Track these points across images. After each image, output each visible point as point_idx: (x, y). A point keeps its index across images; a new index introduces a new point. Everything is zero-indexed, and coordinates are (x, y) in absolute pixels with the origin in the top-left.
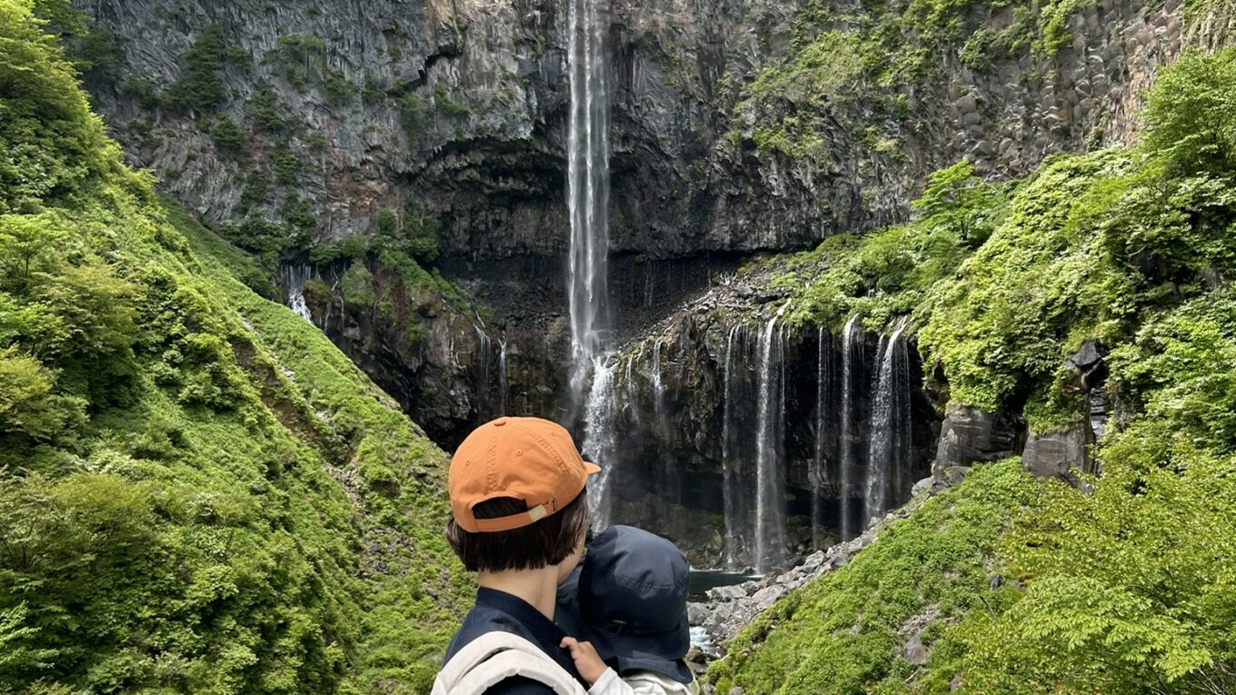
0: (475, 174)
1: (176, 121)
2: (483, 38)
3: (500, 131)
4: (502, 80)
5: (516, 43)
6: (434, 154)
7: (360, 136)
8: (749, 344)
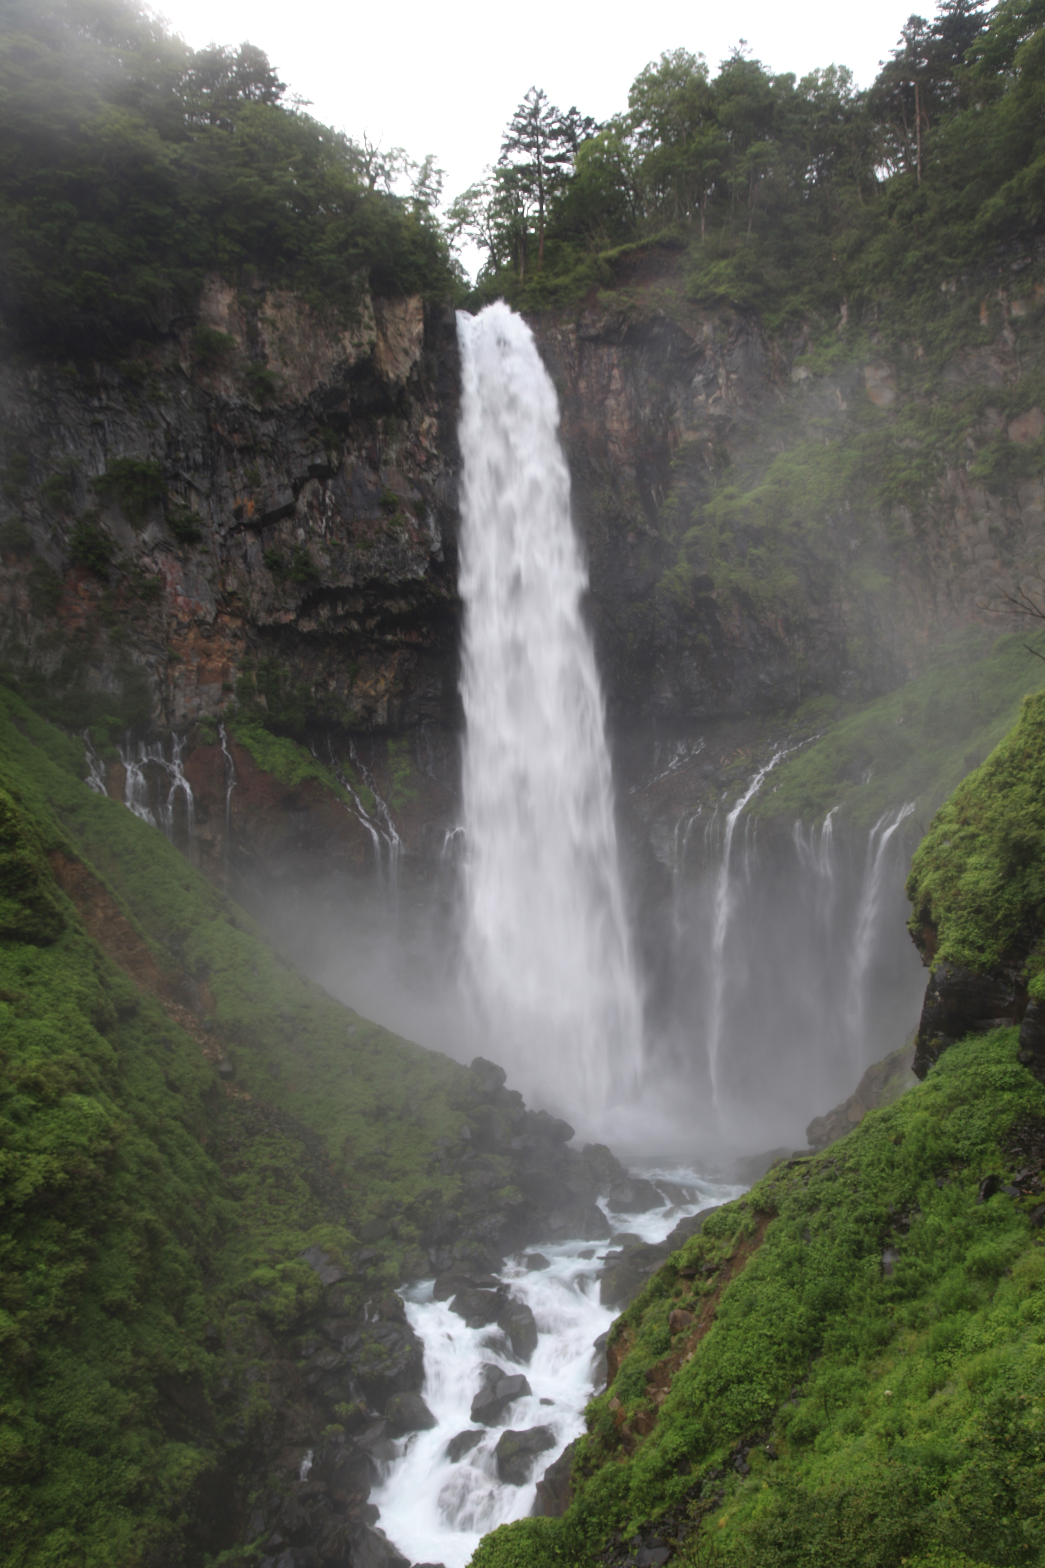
0: (355, 626)
2: (364, 453)
3: (386, 570)
4: (389, 506)
5: (406, 459)
6: (304, 600)
7: (210, 581)
8: (705, 841)
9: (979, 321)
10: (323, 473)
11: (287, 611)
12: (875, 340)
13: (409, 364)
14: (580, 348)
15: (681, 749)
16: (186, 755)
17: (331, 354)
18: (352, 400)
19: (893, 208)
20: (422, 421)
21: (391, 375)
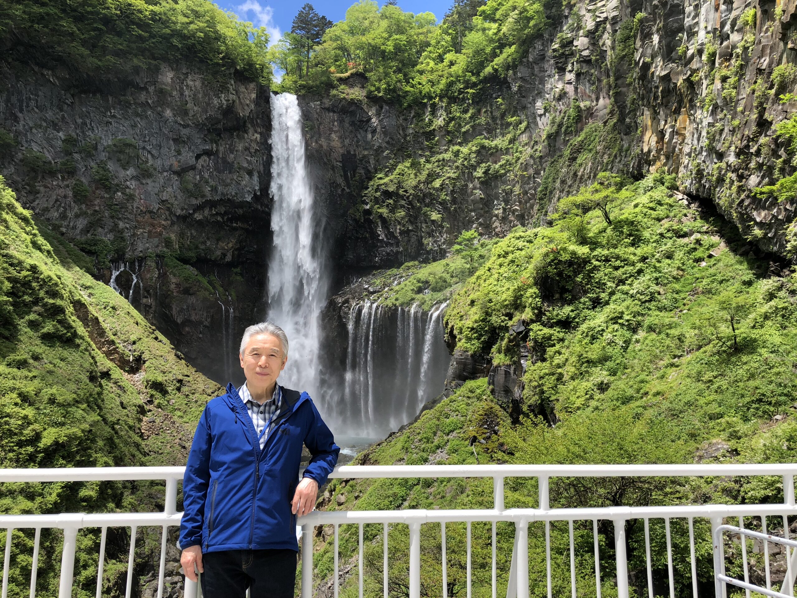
1: (50, 180)
2: (227, 146)
3: (234, 196)
5: (246, 150)
6: (197, 206)
7: (156, 194)
10: (209, 153)
13: (249, 111)
14: (322, 112)
15: (355, 279)
17: (215, 103)
20: (253, 135)
21: (241, 115)
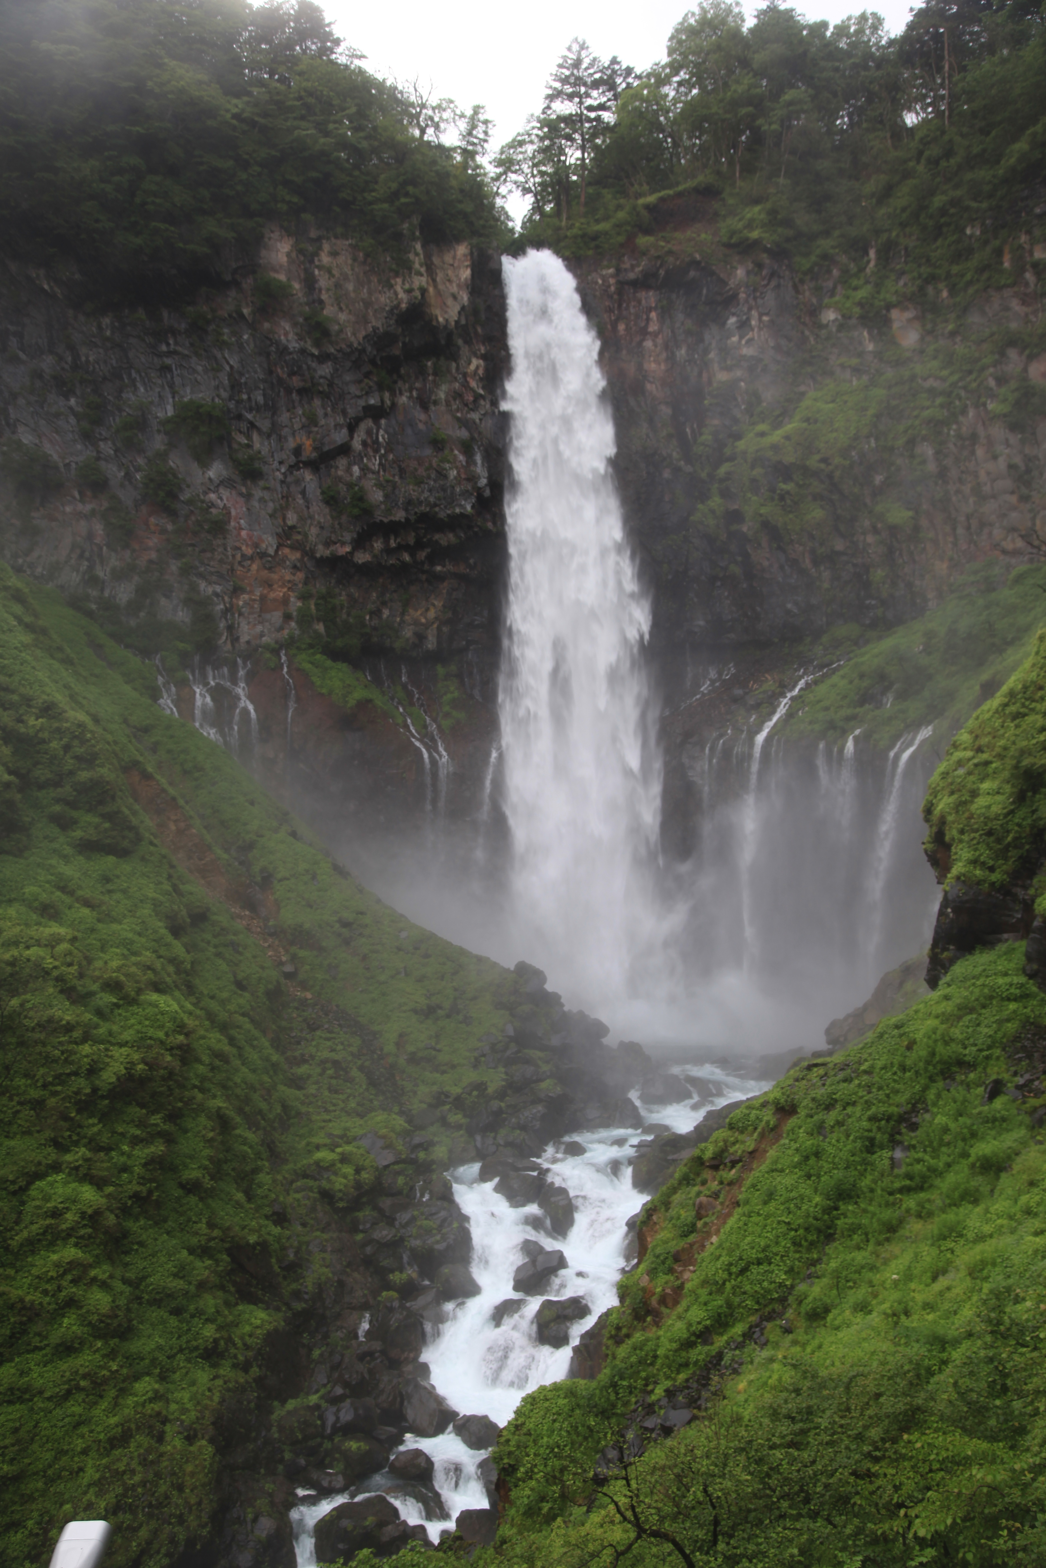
1: (58, 503)
2: (415, 394)
3: (435, 505)
4: (438, 444)
5: (455, 399)
6: (358, 533)
7: (271, 516)
8: (734, 761)
9: (1002, 263)
10: (376, 413)
11: (343, 544)
12: (901, 283)
13: (457, 308)
14: (620, 292)
15: (713, 674)
16: (250, 678)
17: (384, 299)
18: (404, 343)
19: (920, 153)
20: (469, 363)
21: (441, 319)
